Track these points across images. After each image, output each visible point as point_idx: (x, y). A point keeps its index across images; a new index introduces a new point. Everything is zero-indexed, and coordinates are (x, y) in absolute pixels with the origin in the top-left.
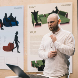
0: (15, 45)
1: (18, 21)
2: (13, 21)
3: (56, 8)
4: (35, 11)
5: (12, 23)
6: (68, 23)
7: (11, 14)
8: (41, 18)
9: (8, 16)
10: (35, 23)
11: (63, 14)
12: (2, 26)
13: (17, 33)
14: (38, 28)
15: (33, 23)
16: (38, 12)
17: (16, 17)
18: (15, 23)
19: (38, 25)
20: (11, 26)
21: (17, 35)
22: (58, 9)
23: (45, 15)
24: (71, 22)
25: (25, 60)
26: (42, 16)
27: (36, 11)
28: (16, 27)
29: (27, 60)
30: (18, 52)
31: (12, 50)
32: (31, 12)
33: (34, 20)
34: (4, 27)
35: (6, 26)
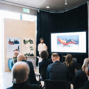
0: (18, 50)
6: (33, 43)
9: (16, 40)
11: (32, 41)
12: (13, 44)
13: (19, 46)
14: (25, 45)
17: (18, 41)
19: (25, 44)
20: (17, 44)
22: (31, 39)
26: (26, 41)
30: (19, 52)
34: (14, 44)
35: (15, 44)
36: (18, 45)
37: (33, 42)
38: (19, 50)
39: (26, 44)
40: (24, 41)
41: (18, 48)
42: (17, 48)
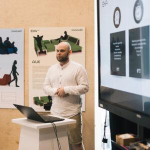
0: (12, 78)
1: (16, 48)
2: (10, 48)
3: (65, 32)
4: (38, 36)
5: (9, 49)
6: (80, 51)
7: (8, 38)
8: (46, 45)
10: (39, 51)
11: (74, 41)
13: (15, 62)
15: (36, 50)
16: (42, 36)
17: (14, 43)
18: (12, 49)
19: (42, 53)
21: (16, 65)
22: (68, 34)
23: (51, 41)
24: (83, 50)
25: (26, 96)
26: (47, 42)
27: (40, 36)
28: (14, 54)
29: (28, 96)
30: (17, 86)
31: (9, 84)
32: (34, 37)
33: (37, 46)
36: (11, 57)
37: (82, 44)
38: (16, 78)
39: (45, 53)
40: (38, 40)
41: (14, 68)
42: (9, 71)
